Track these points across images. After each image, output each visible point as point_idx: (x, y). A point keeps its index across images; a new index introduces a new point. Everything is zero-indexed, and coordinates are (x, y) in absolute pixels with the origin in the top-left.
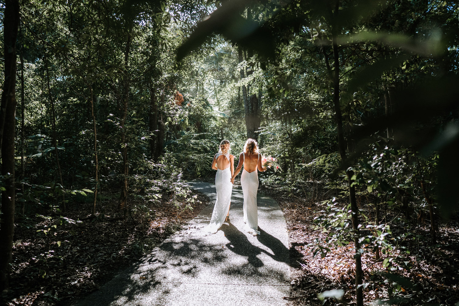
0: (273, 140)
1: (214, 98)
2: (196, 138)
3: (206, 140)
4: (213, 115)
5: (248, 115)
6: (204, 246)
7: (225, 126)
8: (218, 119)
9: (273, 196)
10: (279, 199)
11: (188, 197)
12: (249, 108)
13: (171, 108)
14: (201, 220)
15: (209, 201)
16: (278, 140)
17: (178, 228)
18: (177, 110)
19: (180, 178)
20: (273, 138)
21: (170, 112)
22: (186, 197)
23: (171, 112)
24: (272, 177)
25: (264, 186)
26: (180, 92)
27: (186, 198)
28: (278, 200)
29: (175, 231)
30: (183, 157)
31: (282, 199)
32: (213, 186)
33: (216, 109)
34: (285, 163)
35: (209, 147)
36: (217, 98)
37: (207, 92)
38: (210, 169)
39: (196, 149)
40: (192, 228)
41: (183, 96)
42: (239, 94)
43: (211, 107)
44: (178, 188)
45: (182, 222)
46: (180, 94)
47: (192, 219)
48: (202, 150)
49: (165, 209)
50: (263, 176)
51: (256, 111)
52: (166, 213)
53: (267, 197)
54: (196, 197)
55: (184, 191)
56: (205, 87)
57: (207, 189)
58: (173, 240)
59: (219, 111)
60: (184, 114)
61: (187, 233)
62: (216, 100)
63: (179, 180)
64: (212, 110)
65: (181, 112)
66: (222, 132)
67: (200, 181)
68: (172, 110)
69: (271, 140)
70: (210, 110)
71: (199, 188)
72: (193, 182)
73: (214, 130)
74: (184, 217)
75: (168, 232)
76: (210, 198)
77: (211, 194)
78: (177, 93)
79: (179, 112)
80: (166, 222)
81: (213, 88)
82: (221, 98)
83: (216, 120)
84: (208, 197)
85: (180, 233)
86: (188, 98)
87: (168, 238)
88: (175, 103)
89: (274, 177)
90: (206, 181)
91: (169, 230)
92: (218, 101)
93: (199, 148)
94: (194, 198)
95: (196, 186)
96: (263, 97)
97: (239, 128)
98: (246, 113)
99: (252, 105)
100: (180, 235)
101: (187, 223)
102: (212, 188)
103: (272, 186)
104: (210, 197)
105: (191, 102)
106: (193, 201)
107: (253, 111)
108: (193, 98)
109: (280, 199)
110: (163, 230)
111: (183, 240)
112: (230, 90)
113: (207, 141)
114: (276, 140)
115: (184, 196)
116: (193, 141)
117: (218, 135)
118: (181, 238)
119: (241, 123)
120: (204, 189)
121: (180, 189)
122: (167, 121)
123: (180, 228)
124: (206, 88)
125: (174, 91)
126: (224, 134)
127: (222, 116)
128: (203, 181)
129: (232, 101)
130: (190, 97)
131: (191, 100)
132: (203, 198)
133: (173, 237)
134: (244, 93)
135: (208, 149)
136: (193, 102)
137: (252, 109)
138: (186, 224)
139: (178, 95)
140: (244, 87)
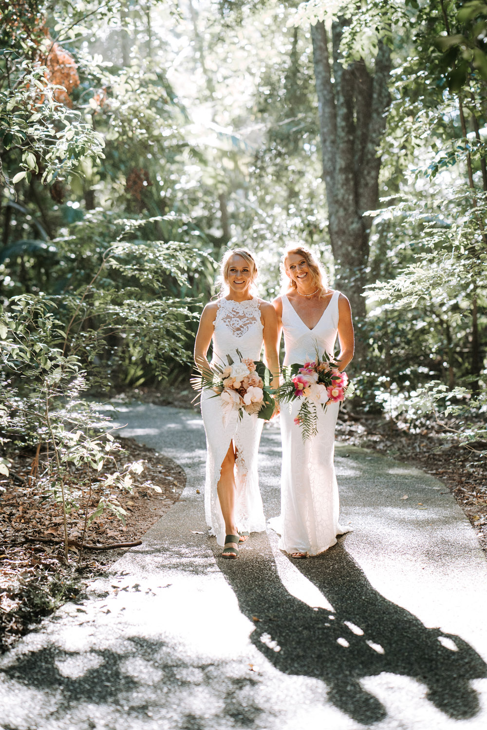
0: (438, 246)
1: (194, 69)
2: (131, 237)
3: (174, 244)
4: (192, 142)
5: (333, 142)
6: (182, 664)
7: (236, 186)
8: (210, 155)
9: (430, 462)
10: (456, 477)
11: (109, 468)
12: (334, 116)
13: (36, 117)
14: (159, 559)
15: (183, 481)
16: (457, 248)
17: (70, 590)
18: (59, 126)
19: (76, 394)
20: (436, 239)
21: (30, 131)
22: (99, 467)
23: (36, 132)
24: (431, 389)
25: (392, 423)
26: (63, 46)
27: (102, 474)
28: (450, 478)
29: (59, 604)
30: (82, 310)
31: (469, 475)
32: (195, 423)
33: (200, 114)
34: (475, 333)
35: (183, 271)
36: (205, 71)
37: (163, 44)
38: (188, 357)
39: (134, 281)
40: (125, 589)
41: (77, 62)
42: (294, 55)
43: (183, 109)
44: (69, 435)
45: (83, 564)
46: (63, 55)
47: (121, 554)
48: (156, 285)
49: (11, 514)
50: (391, 383)
51: (366, 125)
52: (18, 531)
53: (406, 467)
54: (138, 467)
55: (92, 444)
56: (155, 26)
57: (173, 433)
58: (53, 638)
59: (214, 126)
60: (89, 141)
61: (108, 612)
62: (200, 79)
63: (72, 403)
64: (187, 120)
65: (77, 134)
66: (223, 208)
67: (145, 402)
68: (40, 122)
69: (431, 245)
70: (180, 118)
71: (140, 432)
72: (117, 405)
73: (194, 201)
74: (92, 545)
75: (34, 606)
76: (187, 470)
77: (187, 454)
78: (51, 50)
79: (68, 133)
80: (22, 566)
81: (191, 27)
82: (223, 72)
83: (203, 161)
84: (178, 466)
85: (79, 610)
86: (97, 72)
87: (36, 631)
88: (50, 95)
89: (439, 392)
90: (166, 403)
91: (37, 601)
92: (209, 81)
93: (146, 276)
94: (131, 473)
95: (129, 420)
96: (399, 71)
97: (293, 194)
98: (323, 135)
99: (349, 105)
100: (82, 617)
101: (105, 568)
102: (192, 431)
103: (423, 425)
104: (189, 466)
105: (109, 92)
106: (127, 483)
107: (351, 128)
108: (113, 71)
109: (461, 475)
110: (13, 598)
111: (93, 640)
112: (257, 35)
113: (176, 250)
114: (449, 248)
115: (94, 466)
116: (120, 248)
117: (210, 221)
118: (88, 630)
119: (301, 173)
120: (161, 435)
121: (76, 437)
122: (21, 169)
123: (76, 592)
124: (162, 26)
125: (38, 42)
126: (234, 216)
127: (227, 146)
128: (154, 403)
129: (267, 81)
130: (103, 69)
131: (107, 79)
132: (160, 467)
133: (51, 627)
134: (318, 52)
135: (182, 278)
136: (118, 90)
137: (348, 117)
138: (101, 575)
139: (55, 60)
140: (319, 27)
